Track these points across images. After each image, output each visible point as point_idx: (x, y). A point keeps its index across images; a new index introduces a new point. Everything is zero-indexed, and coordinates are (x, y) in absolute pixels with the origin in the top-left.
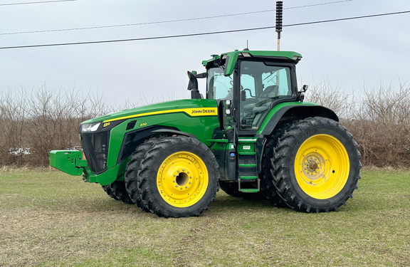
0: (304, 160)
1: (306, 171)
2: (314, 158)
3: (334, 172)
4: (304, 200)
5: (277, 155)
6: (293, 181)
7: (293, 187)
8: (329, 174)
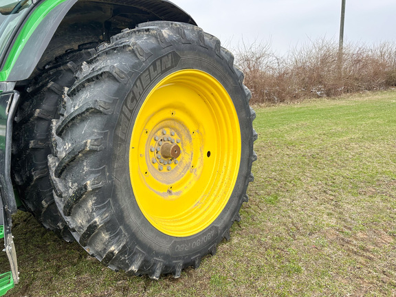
0: (149, 141)
1: (156, 166)
2: (168, 131)
3: (209, 154)
4: (166, 257)
5: (64, 148)
6: (132, 219)
7: (134, 237)
8: (199, 161)
